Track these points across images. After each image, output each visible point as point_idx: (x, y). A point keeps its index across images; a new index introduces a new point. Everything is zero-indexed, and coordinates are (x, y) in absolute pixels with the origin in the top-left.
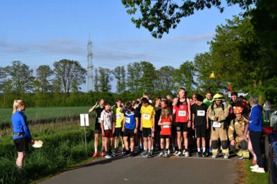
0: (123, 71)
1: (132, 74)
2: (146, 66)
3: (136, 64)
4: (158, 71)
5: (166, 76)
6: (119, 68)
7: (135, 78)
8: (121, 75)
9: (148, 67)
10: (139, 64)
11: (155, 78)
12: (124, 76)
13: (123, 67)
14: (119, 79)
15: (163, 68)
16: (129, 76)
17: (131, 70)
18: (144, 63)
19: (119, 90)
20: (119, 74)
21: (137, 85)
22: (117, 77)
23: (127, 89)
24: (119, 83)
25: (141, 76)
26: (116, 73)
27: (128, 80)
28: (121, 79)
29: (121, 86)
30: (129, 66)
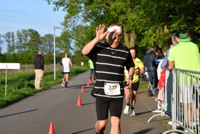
0: (13, 36)
1: (20, 39)
2: (33, 33)
3: (24, 31)
4: (42, 38)
5: (49, 41)
6: (9, 33)
7: (23, 42)
8: (11, 39)
9: (35, 34)
10: (26, 31)
11: (40, 43)
12: (13, 40)
13: (13, 33)
14: (9, 42)
15: (46, 35)
16: (18, 40)
17: (19, 36)
18: (31, 30)
19: (10, 51)
20: (9, 38)
22: (7, 41)
23: (16, 51)
24: (9, 45)
25: (28, 41)
26: (7, 37)
27: (17, 44)
28: (11, 42)
29: (11, 48)
30: (18, 32)
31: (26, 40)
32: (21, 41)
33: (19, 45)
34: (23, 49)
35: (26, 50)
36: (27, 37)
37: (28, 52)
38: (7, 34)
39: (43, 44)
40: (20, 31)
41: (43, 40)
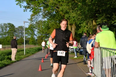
31: (6, 30)
32: (3, 31)
33: (2, 33)
34: (4, 36)
35: (6, 36)
36: (7, 28)
37: (7, 37)
39: (17, 32)
40: (2, 25)
41: (17, 30)
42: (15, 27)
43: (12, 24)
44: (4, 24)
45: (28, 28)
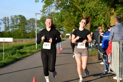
0: (8, 20)
1: (13, 21)
2: (21, 18)
3: (16, 16)
5: (32, 23)
6: (5, 18)
7: (15, 24)
8: (7, 22)
9: (23, 18)
10: (17, 16)
11: (26, 24)
12: (8, 23)
13: (8, 17)
14: (6, 24)
15: (31, 19)
16: (12, 22)
17: (12, 20)
18: (20, 16)
19: (6, 30)
20: (5, 21)
21: (16, 27)
22: (4, 23)
23: (10, 30)
24: (5, 26)
25: (18, 23)
26: (4, 21)
27: (11, 25)
28: (7, 24)
29: (7, 28)
30: (12, 17)
31: (17, 22)
32: (13, 23)
33: (13, 26)
34: (15, 28)
35: (17, 29)
36: (17, 20)
37: (18, 30)
38: (4, 18)
39: (28, 25)
40: (13, 17)
41: (29, 22)
42: (26, 19)
43: (23, 16)
44: (15, 15)
45: (40, 20)
